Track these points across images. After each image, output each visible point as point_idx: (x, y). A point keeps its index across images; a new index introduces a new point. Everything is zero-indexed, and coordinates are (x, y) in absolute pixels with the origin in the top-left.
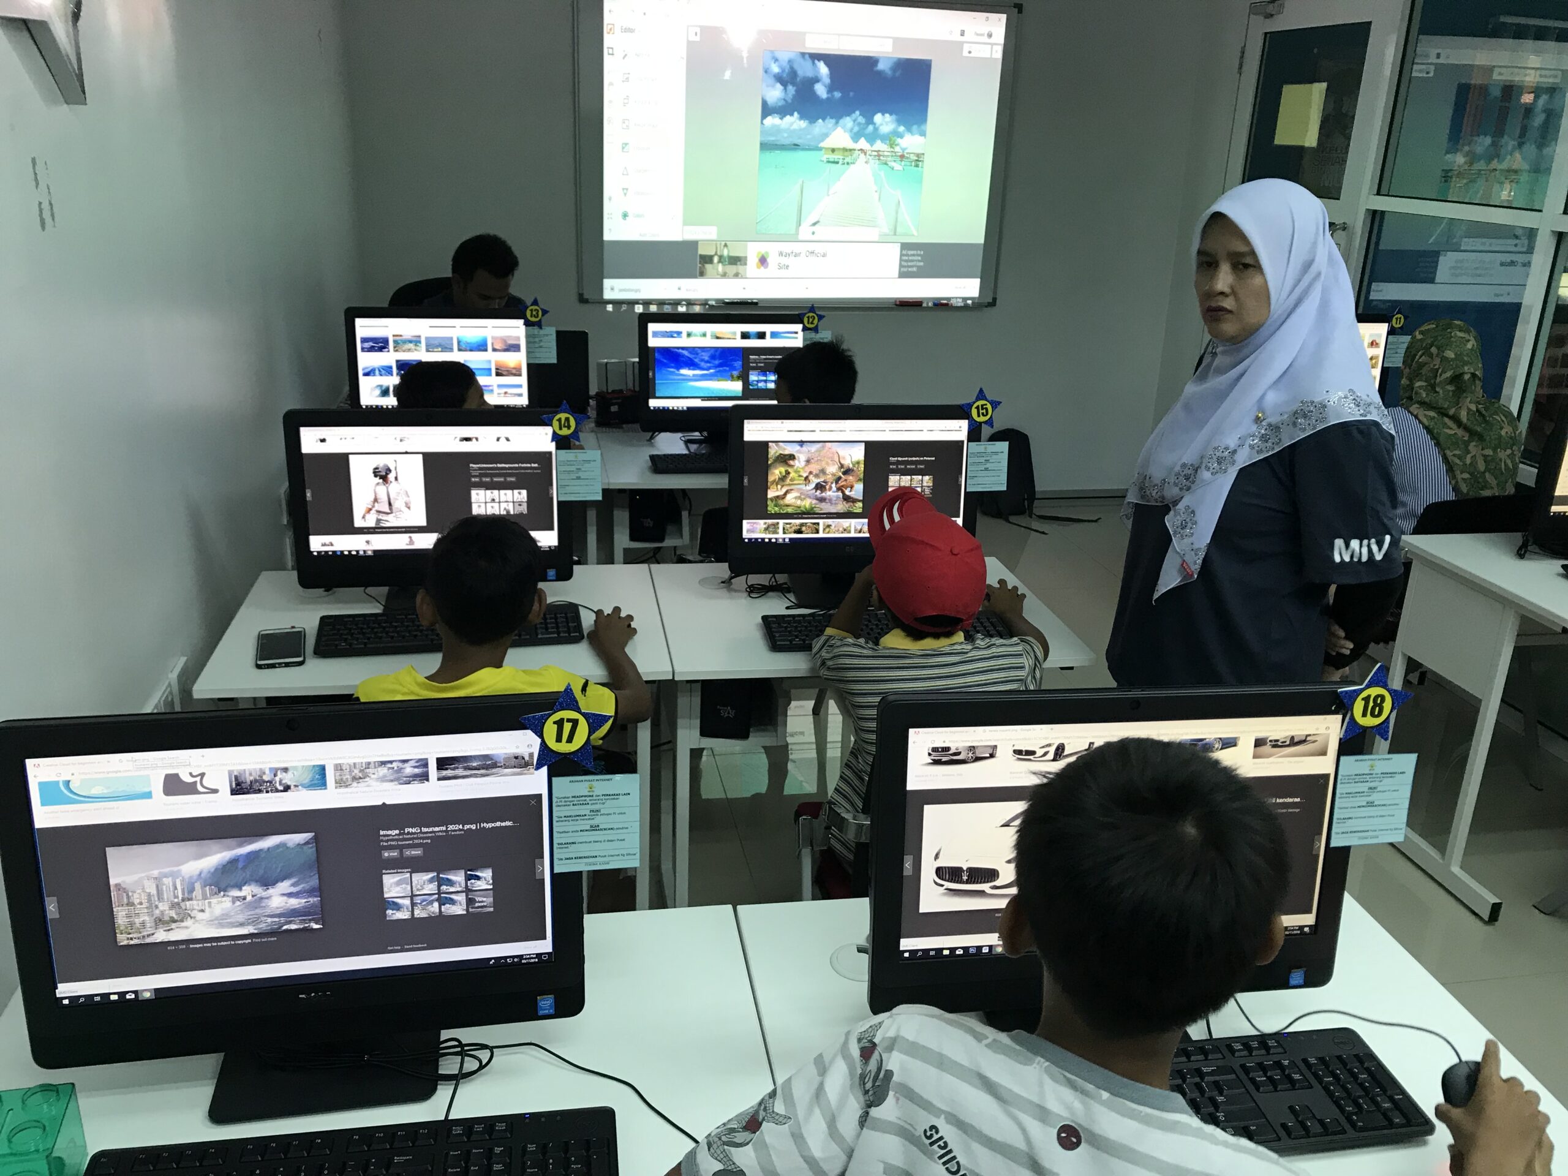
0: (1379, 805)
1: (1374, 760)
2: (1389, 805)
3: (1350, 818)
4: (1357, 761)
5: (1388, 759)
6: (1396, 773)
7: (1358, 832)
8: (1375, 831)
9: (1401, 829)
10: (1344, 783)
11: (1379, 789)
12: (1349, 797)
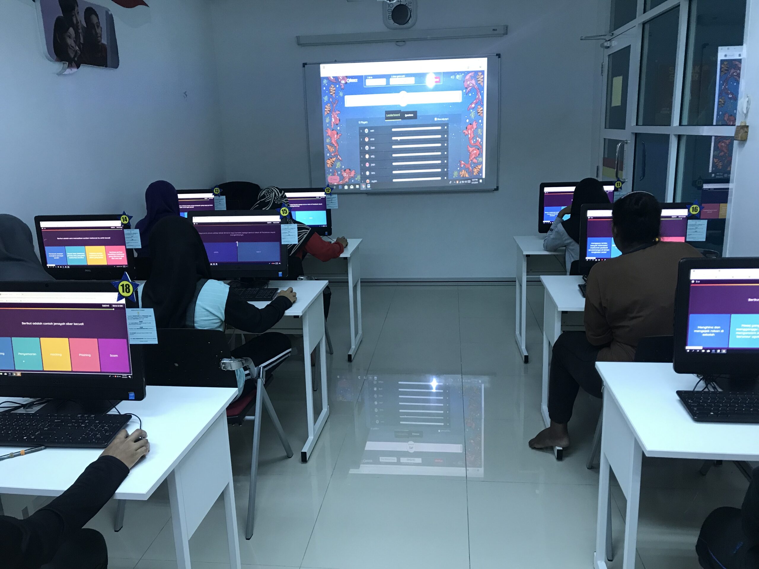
0: (145, 329)
1: (138, 310)
2: (149, 329)
3: (135, 333)
4: (132, 310)
5: (143, 310)
6: (148, 316)
7: (139, 339)
8: (146, 339)
9: (156, 339)
10: (130, 319)
11: (143, 322)
12: (133, 325)
